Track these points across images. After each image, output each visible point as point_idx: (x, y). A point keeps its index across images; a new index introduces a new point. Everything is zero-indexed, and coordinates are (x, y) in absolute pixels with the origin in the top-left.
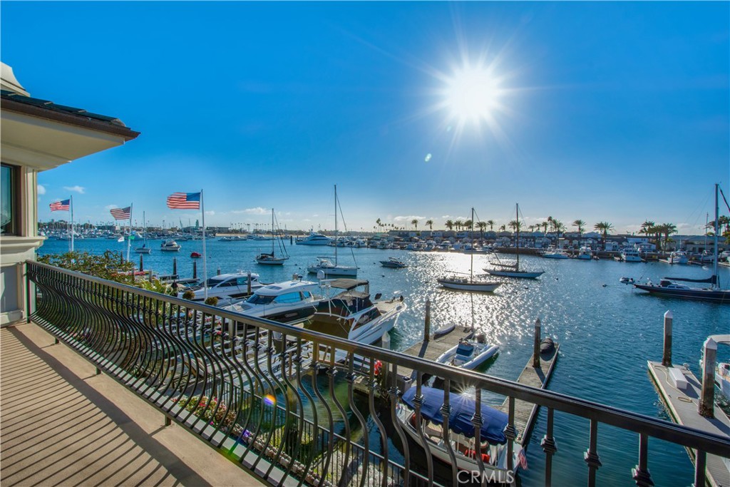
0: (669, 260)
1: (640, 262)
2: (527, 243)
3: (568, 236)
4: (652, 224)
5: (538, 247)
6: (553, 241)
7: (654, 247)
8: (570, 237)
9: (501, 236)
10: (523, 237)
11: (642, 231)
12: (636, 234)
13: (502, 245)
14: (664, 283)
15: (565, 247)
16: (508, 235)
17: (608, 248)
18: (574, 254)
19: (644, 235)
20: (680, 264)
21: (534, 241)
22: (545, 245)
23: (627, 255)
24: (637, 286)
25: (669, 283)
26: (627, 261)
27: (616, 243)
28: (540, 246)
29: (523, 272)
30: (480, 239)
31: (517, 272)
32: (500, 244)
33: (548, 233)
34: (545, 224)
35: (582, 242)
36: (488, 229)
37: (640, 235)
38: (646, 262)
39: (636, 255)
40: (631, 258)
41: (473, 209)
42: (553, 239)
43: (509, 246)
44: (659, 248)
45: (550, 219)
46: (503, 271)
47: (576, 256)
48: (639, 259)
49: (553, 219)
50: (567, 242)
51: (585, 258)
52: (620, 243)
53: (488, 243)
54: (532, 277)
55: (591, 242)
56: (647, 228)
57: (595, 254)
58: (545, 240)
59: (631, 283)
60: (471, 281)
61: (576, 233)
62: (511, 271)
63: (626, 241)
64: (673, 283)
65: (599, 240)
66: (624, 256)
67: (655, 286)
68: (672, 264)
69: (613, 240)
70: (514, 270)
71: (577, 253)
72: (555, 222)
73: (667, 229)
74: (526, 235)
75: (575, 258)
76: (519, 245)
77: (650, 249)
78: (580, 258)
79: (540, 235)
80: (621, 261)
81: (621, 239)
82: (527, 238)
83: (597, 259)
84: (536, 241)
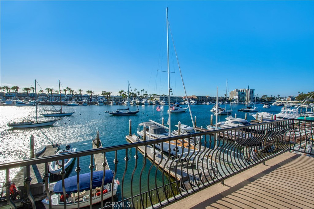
0: (111, 104)
1: (103, 105)
2: (57, 99)
3: (76, 96)
4: (105, 92)
5: (63, 101)
6: (70, 98)
7: (106, 99)
8: (77, 96)
9: (40, 96)
10: (55, 96)
11: (102, 94)
12: (100, 95)
13: (42, 101)
14: (117, 111)
15: (76, 100)
16: (45, 95)
17: (93, 101)
18: (80, 103)
19: (103, 95)
20: (114, 105)
21: (61, 98)
22: (67, 100)
23: (99, 103)
24: (110, 113)
25: (118, 111)
26: (100, 105)
27: (95, 99)
28: (64, 100)
29: (64, 113)
30: (27, 97)
31: (61, 113)
32: (41, 100)
33: (67, 94)
34: (65, 90)
35: (82, 98)
36: (31, 92)
37: (102, 95)
38: (105, 105)
39: (102, 103)
40: (101, 104)
41: (35, 80)
42: (71, 97)
43: (47, 101)
44: (107, 100)
45: (67, 88)
46: (53, 114)
47: (81, 104)
48: (103, 104)
49: (69, 88)
50: (76, 98)
51: (85, 105)
52: (96, 99)
53: (33, 100)
54: (69, 115)
55: (86, 98)
56: (103, 93)
57: (88, 103)
58: (66, 98)
59: (108, 113)
60: (37, 122)
61: (80, 95)
62: (58, 114)
63: (98, 97)
64: (119, 111)
65: (89, 97)
66: (98, 103)
67: (115, 113)
68: (112, 105)
69: (94, 97)
70: (59, 112)
71: (81, 103)
72: (70, 89)
73: (109, 93)
74: (56, 95)
75: (81, 105)
76: (53, 100)
77: (105, 101)
78: (83, 105)
79: (64, 96)
80: (98, 105)
81: (96, 97)
82: (57, 96)
83: (89, 105)
84: (62, 98)
